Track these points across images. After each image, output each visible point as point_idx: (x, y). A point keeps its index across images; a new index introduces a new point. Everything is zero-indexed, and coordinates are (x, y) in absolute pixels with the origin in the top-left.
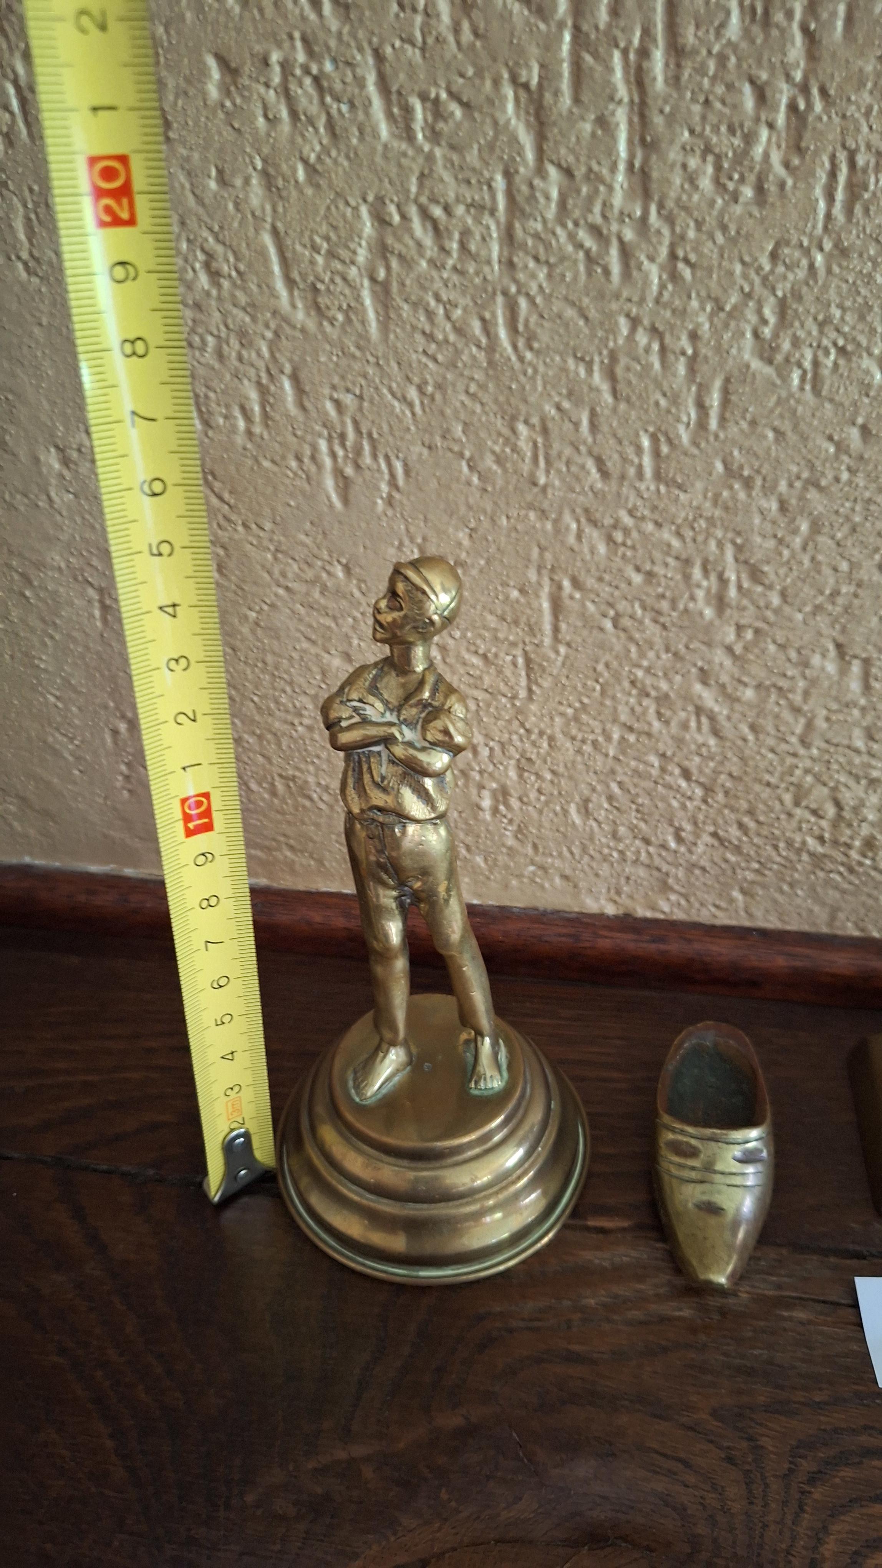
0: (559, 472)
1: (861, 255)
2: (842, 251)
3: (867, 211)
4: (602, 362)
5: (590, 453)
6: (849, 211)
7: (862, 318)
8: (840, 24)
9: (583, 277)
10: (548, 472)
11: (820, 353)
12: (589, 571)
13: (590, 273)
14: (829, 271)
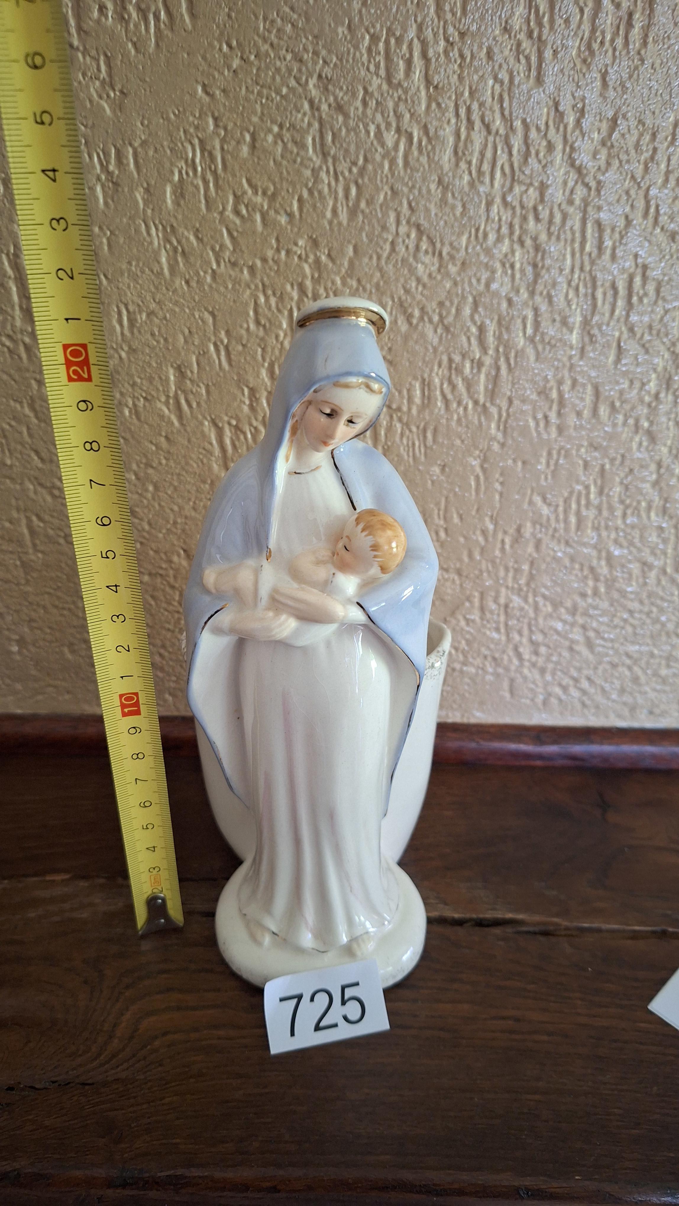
0: (17, 458)
1: (143, 353)
2: (132, 351)
3: (140, 332)
4: (28, 403)
5: (32, 449)
6: (132, 333)
7: (151, 383)
8: (106, 248)
9: (9, 360)
10: (11, 458)
11: (136, 400)
12: (45, 511)
13: (12, 358)
14: (130, 360)
